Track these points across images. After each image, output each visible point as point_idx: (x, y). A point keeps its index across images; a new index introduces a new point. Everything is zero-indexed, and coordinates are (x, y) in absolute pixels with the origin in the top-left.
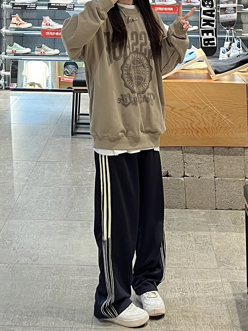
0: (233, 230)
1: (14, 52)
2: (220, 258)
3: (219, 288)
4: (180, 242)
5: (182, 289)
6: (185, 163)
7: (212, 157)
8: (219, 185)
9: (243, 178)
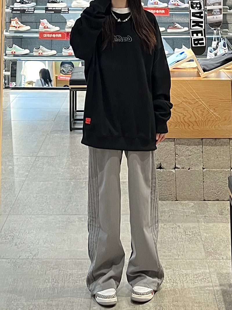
0: (220, 221)
2: (208, 249)
3: (207, 278)
4: (171, 234)
5: (172, 280)
6: (177, 154)
7: (200, 149)
8: (207, 176)
9: (228, 169)
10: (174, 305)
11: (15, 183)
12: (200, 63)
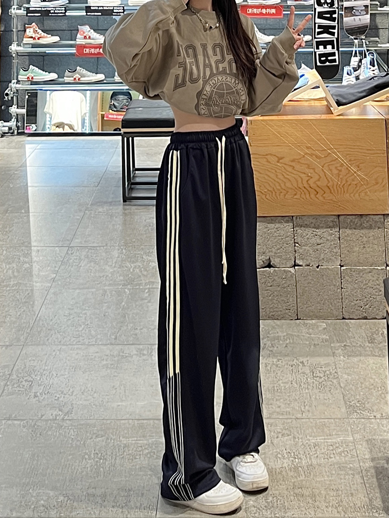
1: (31, 79)
2: (351, 400)
3: (350, 451)
4: (289, 375)
5: (293, 454)
6: (296, 243)
7: (336, 233)
8: (347, 278)
9: (382, 265)
10: (296, 495)
11: (35, 291)
12: (331, 92)
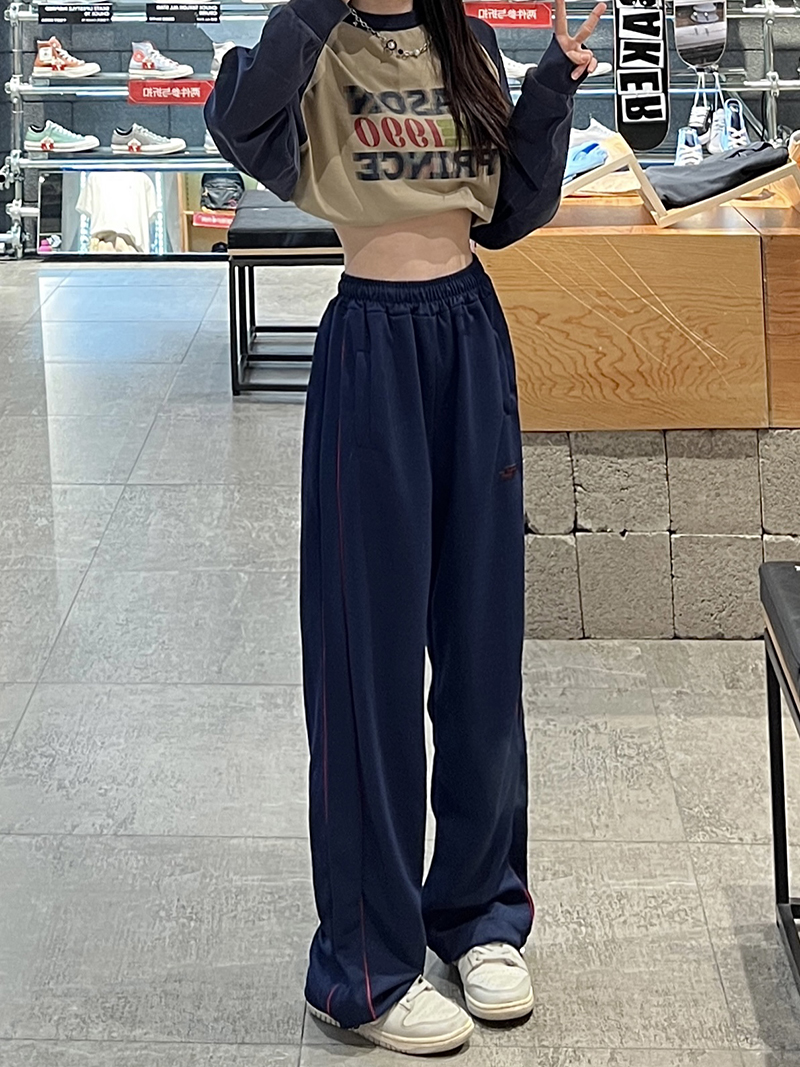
0: (730, 709)
1: (49, 148)
2: (692, 805)
3: (691, 910)
4: (569, 752)
5: (575, 915)
6: (578, 485)
7: (660, 466)
8: (683, 556)
9: (754, 532)
10: (583, 1001)
11: (58, 573)
12: (653, 181)
